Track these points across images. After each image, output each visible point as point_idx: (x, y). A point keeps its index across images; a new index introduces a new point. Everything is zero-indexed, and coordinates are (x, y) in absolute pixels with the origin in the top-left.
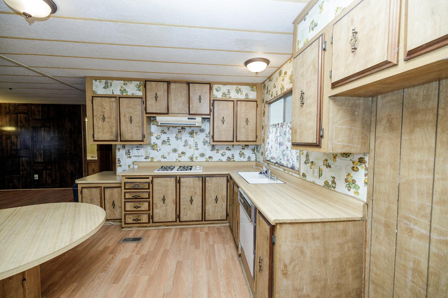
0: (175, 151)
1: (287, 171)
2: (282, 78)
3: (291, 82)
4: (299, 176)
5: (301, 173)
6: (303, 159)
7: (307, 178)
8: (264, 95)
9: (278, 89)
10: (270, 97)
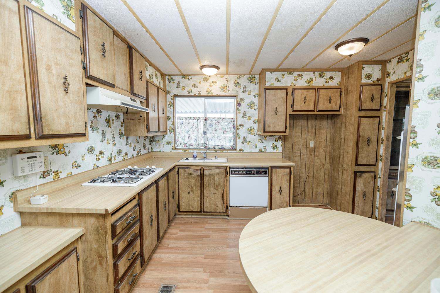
0: (91, 150)
1: (220, 151)
2: (210, 84)
3: (223, 91)
4: (236, 152)
5: (238, 150)
6: (239, 141)
7: (244, 151)
8: (171, 88)
9: (201, 90)
10: (185, 93)
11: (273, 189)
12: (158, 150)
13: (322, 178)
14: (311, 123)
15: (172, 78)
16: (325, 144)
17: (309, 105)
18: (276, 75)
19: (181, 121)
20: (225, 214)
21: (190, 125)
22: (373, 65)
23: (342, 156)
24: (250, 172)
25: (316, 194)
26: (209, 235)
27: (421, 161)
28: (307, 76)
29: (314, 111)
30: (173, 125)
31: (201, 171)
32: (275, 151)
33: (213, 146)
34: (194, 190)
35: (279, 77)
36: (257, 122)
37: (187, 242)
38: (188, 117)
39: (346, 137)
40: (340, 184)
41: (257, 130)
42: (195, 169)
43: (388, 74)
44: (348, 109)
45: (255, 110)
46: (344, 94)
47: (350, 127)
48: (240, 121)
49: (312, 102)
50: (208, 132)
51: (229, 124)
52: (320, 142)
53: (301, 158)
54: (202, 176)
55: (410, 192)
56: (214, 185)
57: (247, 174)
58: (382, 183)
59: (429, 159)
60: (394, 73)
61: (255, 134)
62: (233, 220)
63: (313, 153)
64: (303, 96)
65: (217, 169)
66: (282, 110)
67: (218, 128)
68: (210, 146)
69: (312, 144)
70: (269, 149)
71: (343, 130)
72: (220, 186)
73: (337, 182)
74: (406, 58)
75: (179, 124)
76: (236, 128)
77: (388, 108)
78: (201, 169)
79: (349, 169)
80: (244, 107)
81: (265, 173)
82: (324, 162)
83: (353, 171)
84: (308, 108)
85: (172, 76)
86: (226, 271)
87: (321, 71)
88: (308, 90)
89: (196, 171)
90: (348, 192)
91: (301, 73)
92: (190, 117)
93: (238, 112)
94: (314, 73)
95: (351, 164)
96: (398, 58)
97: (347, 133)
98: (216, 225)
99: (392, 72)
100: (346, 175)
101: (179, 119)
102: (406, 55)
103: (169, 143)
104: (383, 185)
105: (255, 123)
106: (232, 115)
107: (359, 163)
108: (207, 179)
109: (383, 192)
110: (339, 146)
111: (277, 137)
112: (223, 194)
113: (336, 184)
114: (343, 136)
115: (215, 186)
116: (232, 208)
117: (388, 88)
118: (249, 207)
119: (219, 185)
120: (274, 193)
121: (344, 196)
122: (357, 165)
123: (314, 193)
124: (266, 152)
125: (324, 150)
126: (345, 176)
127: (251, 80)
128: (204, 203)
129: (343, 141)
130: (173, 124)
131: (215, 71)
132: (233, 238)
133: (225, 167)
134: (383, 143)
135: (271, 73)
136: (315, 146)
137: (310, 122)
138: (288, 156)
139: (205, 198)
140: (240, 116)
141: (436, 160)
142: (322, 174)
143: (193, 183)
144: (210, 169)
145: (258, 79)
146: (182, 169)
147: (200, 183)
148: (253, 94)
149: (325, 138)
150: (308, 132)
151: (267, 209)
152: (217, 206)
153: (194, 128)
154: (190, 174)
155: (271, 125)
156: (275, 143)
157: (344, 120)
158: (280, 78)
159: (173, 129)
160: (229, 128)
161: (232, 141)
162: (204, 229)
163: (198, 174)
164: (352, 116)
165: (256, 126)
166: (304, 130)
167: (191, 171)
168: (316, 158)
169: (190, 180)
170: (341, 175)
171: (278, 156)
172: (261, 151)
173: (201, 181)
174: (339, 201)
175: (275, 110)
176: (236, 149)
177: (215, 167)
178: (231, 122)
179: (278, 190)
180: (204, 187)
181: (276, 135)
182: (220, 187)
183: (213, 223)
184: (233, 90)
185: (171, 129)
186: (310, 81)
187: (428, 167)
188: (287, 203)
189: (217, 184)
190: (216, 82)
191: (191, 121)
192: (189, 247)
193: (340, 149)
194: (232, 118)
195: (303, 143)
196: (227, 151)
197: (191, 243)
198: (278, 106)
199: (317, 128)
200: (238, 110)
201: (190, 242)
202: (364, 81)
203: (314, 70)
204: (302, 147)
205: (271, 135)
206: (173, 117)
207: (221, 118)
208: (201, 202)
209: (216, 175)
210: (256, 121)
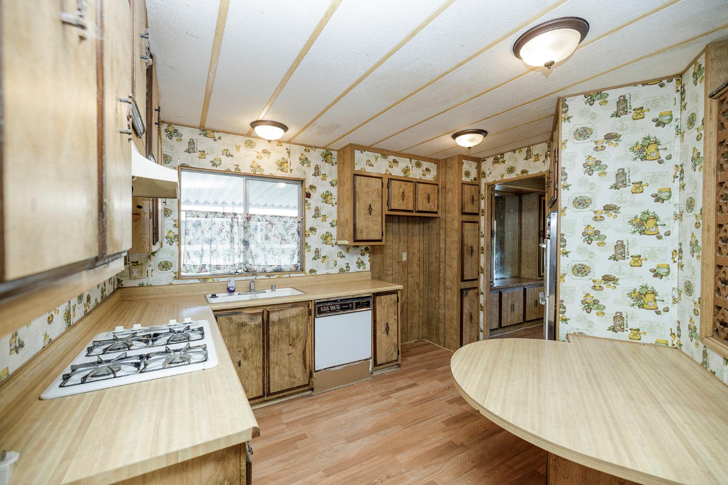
1: (276, 276)
2: (257, 155)
3: (282, 170)
4: (304, 275)
5: (307, 270)
6: (309, 256)
7: (318, 273)
8: (172, 149)
9: (241, 163)
10: (206, 163)
11: (378, 328)
12: (136, 283)
13: (416, 303)
14: (403, 227)
15: (176, 131)
16: (418, 257)
17: (408, 204)
18: (367, 155)
19: (195, 219)
20: (307, 388)
21: (216, 228)
22: (470, 162)
23: (442, 271)
24: (347, 306)
25: (411, 327)
26: (303, 432)
27: (571, 270)
28: (404, 163)
29: (412, 211)
30: (176, 227)
31: (263, 315)
32: (361, 269)
33: (262, 267)
34: (250, 356)
35: (371, 159)
36: (336, 224)
37: (271, 461)
38: (212, 211)
39: (447, 246)
40: (442, 307)
41: (335, 238)
42: (252, 314)
43: (484, 174)
44: (448, 211)
45: (333, 206)
46: (441, 191)
47: (453, 233)
48: (310, 222)
49: (411, 200)
50: (251, 241)
51: (291, 226)
52: (413, 253)
53: (393, 278)
54: (266, 325)
55: (564, 304)
56: (288, 339)
57: (342, 309)
58: (485, 300)
59: (578, 267)
60: (490, 173)
61: (334, 244)
62: (322, 395)
63: (406, 270)
64: (401, 191)
65: (294, 309)
66: (376, 207)
67: (270, 235)
68: (255, 268)
69: (404, 258)
70: (354, 268)
71: (442, 237)
72: (299, 338)
73: (437, 306)
74: (501, 160)
75: (190, 226)
76: (302, 233)
77: (486, 212)
78: (263, 312)
79: (453, 287)
80: (315, 200)
81: (367, 305)
82: (418, 281)
83: (459, 288)
84: (407, 207)
85: (176, 127)
86: (376, 481)
87: (418, 159)
88: (406, 183)
89: (254, 317)
90: (455, 317)
91: (396, 158)
92: (216, 213)
93: (306, 207)
94: (411, 161)
95: (456, 280)
96: (493, 157)
97: (447, 242)
98: (301, 411)
99: (488, 173)
100: (450, 295)
101: (189, 215)
102: (502, 156)
103: (165, 266)
104: (486, 302)
105: (332, 226)
106: (295, 213)
107: (465, 278)
108: (274, 330)
109: (487, 311)
110: (438, 259)
111: (363, 248)
112: (304, 352)
113: (436, 308)
114: (442, 245)
115: (291, 340)
116: (319, 373)
117: (485, 190)
118: (344, 365)
119: (297, 336)
120: (378, 334)
121: (449, 322)
122: (463, 280)
123: (409, 325)
124: (350, 271)
125: (417, 264)
126: (448, 296)
127: (326, 157)
128: (269, 376)
129: (443, 251)
130: (178, 225)
131: (278, 133)
132: (345, 424)
133: (307, 303)
134: (483, 253)
135: (362, 152)
136: (408, 259)
137: (401, 226)
138: (377, 276)
139: (272, 366)
140: (310, 213)
141: (584, 268)
142: (417, 297)
143: (247, 343)
144: (281, 310)
145: (336, 157)
146: (223, 317)
147: (261, 340)
148: (329, 179)
149: (418, 248)
150: (400, 240)
151: (369, 362)
152: (295, 377)
153: (223, 234)
154: (243, 325)
155: (364, 230)
156: (361, 257)
157: (443, 224)
158: (373, 161)
159: (178, 237)
160: (290, 233)
161: (296, 256)
162: (285, 426)
163: (257, 323)
164: (454, 220)
165: (334, 231)
166: (396, 238)
167: (244, 318)
168: (410, 275)
169: (243, 337)
170: (443, 296)
171: (365, 277)
172: (341, 270)
173: (263, 335)
174: (442, 331)
175: (368, 207)
176: (302, 270)
177: (290, 305)
178: (293, 224)
179: (383, 329)
180: (271, 346)
181: (362, 246)
182: (300, 340)
183: (293, 410)
184: (298, 171)
185: (171, 235)
186: (406, 171)
187: (578, 276)
188: (395, 346)
189: (294, 335)
190: (268, 153)
191: (218, 220)
192: (282, 470)
193: (439, 262)
194: (296, 218)
195: (395, 256)
196: (289, 274)
197: (281, 461)
198: (373, 201)
199: (410, 234)
200: (306, 204)
201: (276, 459)
202: (464, 179)
203: (411, 157)
204: (394, 262)
205: (355, 246)
206: (177, 210)
207: (276, 216)
208: (263, 376)
209: (291, 320)
210: (334, 223)
